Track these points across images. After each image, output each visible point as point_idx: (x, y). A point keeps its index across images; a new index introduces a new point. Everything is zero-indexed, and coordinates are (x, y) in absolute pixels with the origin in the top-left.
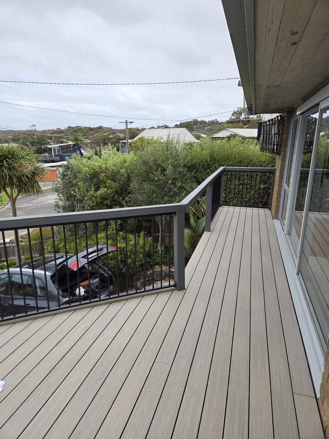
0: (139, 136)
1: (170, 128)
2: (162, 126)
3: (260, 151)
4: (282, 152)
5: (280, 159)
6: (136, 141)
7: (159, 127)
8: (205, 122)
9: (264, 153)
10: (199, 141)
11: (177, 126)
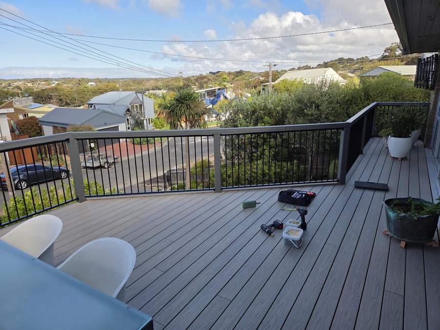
0: (281, 78)
1: (313, 68)
2: (304, 67)
3: (415, 86)
4: (436, 87)
5: (434, 93)
6: (279, 84)
7: (299, 69)
8: (352, 60)
9: (418, 89)
10: (346, 81)
11: (319, 66)
